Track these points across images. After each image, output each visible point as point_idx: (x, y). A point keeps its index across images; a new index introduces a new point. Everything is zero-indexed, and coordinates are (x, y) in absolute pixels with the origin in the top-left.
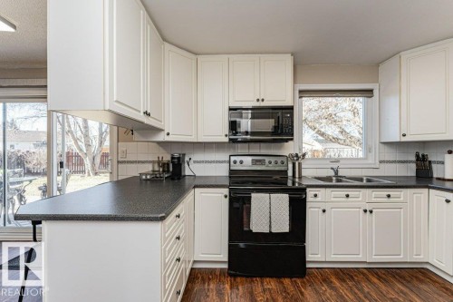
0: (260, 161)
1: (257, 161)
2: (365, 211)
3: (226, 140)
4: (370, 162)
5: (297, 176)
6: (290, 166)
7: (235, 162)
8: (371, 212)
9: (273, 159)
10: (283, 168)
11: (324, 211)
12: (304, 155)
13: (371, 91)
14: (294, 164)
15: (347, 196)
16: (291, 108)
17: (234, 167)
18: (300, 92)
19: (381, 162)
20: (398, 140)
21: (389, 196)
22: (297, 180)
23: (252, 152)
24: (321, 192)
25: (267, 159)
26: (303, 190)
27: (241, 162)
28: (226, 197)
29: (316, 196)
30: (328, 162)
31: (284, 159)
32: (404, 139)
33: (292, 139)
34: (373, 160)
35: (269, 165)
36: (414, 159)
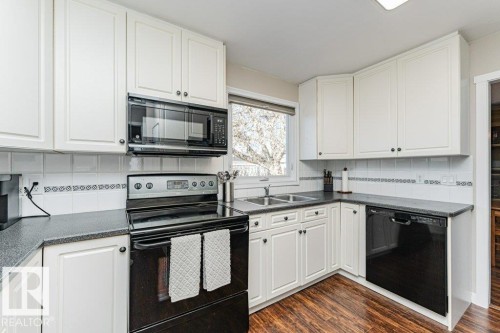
0: (179, 182)
1: (175, 183)
2: (300, 232)
3: (123, 149)
4: (292, 179)
5: (228, 199)
6: (220, 187)
7: (138, 187)
8: (305, 232)
9: (198, 180)
10: (212, 192)
11: (265, 241)
12: (236, 174)
13: (293, 109)
14: (224, 185)
15: (286, 219)
16: (224, 112)
17: (136, 195)
18: (230, 95)
19: (301, 179)
20: (315, 158)
21: (317, 213)
22: (228, 205)
23: (166, 170)
24: (262, 219)
25: (190, 180)
26: (244, 220)
27: (150, 186)
28: (123, 250)
29: (257, 224)
30: (258, 181)
31: (213, 179)
32: (320, 158)
33: (225, 153)
34: (294, 178)
35: (194, 188)
36: (322, 175)
